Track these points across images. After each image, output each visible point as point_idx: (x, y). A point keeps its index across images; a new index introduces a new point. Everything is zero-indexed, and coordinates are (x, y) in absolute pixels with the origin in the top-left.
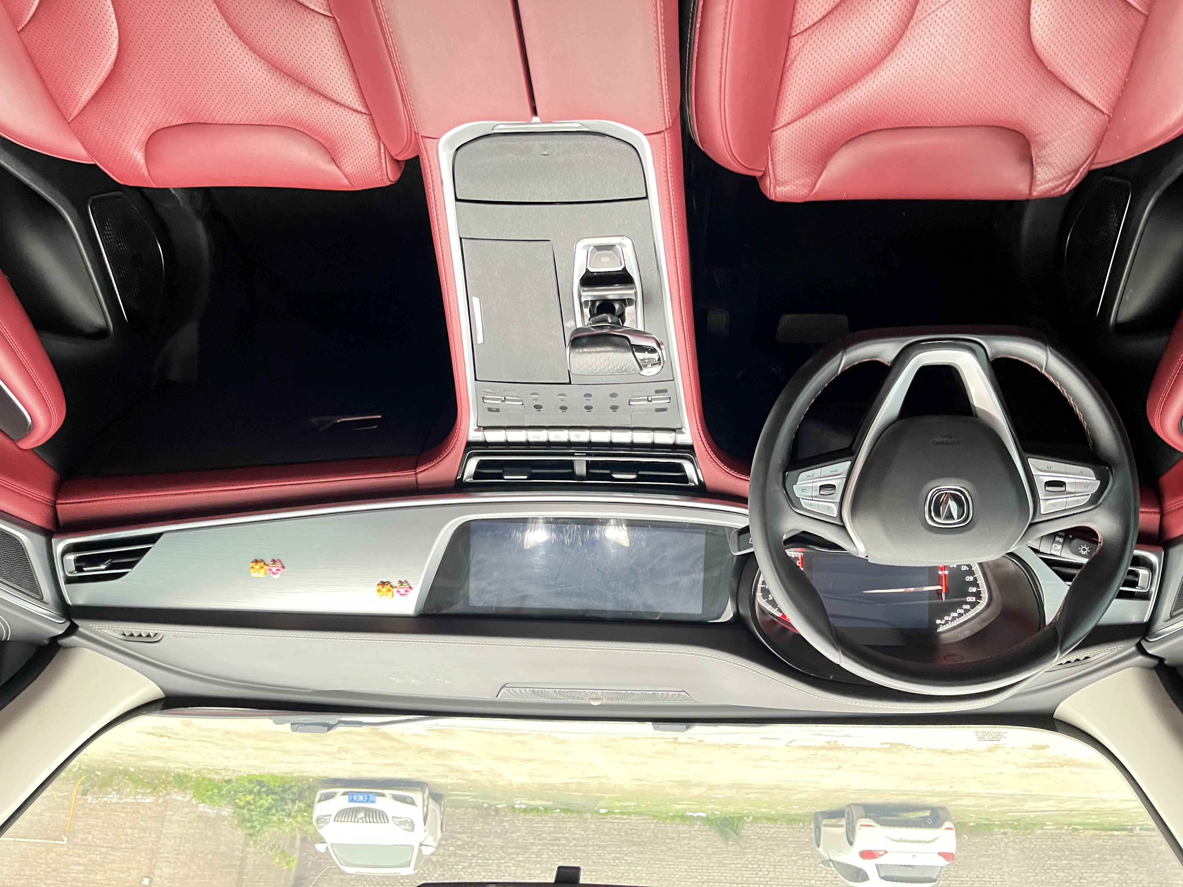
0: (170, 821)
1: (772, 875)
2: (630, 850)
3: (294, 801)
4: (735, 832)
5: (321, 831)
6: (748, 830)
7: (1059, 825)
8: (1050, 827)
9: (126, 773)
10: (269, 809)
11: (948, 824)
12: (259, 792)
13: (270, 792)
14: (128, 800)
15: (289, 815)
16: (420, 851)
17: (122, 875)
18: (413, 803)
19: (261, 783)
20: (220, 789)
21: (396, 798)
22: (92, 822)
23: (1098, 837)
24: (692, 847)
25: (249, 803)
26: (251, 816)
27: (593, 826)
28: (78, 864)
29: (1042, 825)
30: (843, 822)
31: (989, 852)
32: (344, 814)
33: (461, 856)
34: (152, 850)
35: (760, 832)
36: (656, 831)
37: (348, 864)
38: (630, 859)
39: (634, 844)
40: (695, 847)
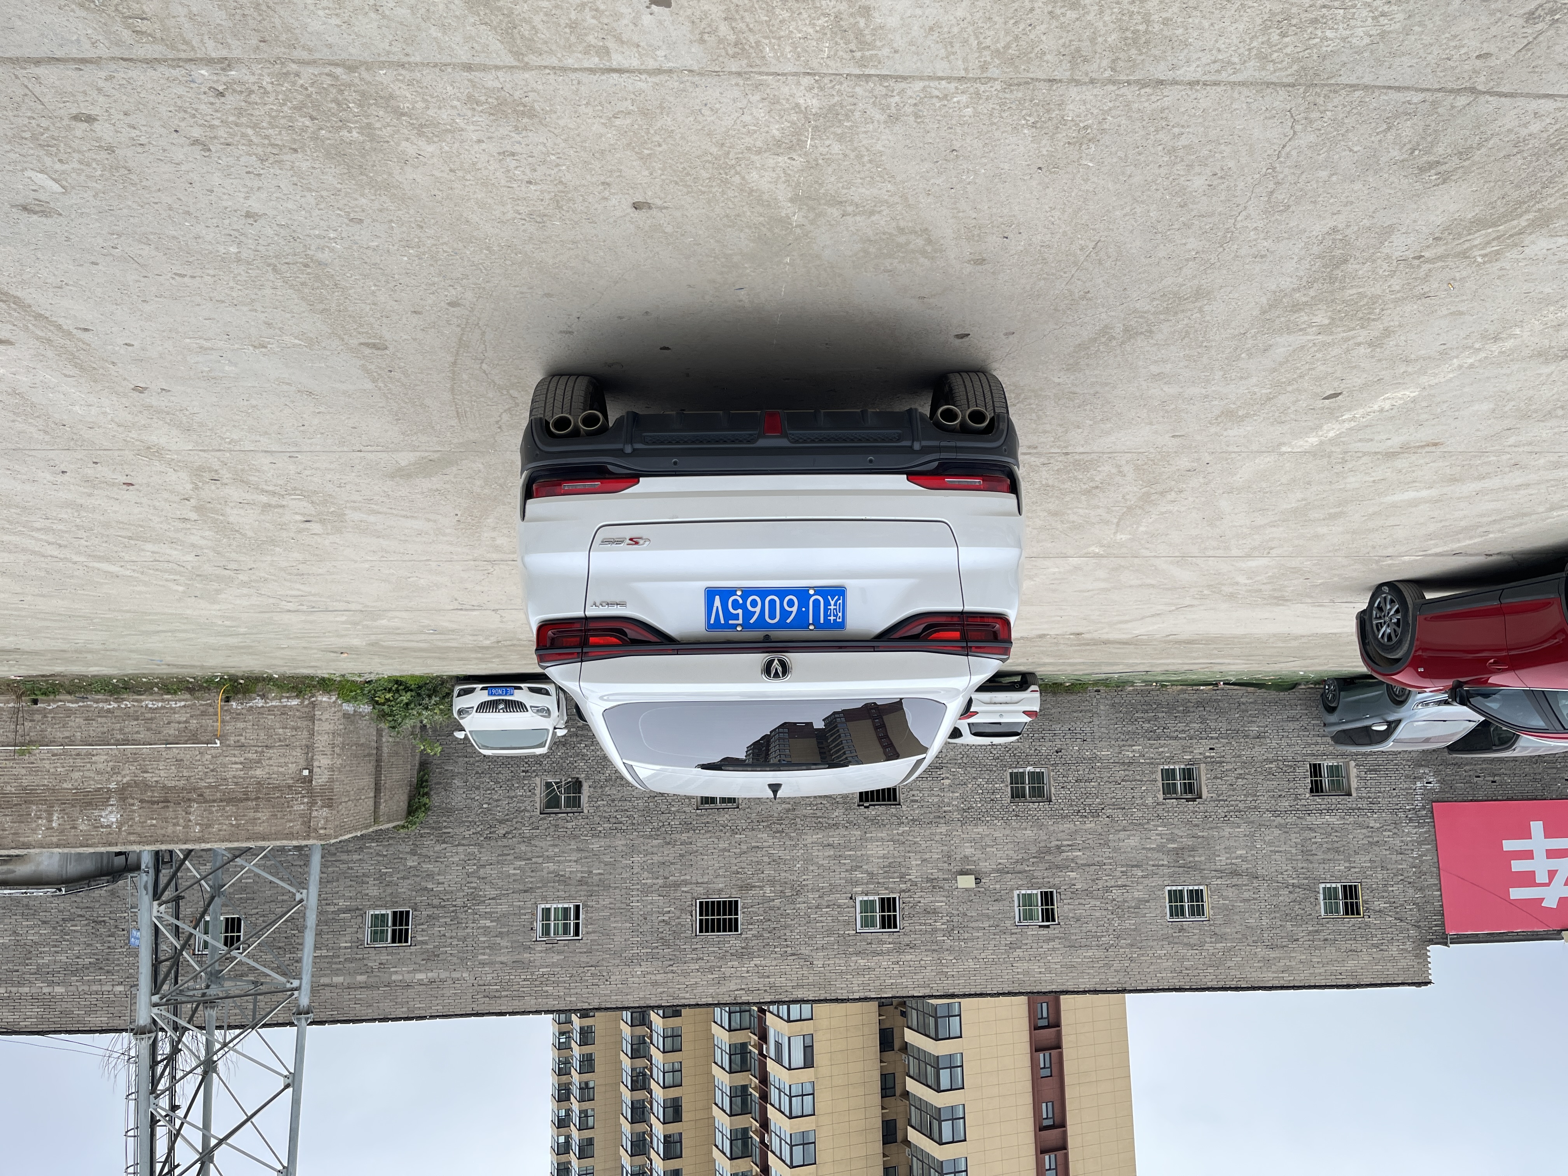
0: (320, 719)
3: (430, 697)
5: (461, 721)
7: (1148, 683)
8: (1139, 684)
9: (270, 679)
10: (407, 704)
11: (1033, 687)
12: (397, 690)
13: (407, 689)
14: (274, 704)
15: (427, 709)
16: (554, 734)
17: (281, 770)
18: (547, 693)
19: (398, 682)
20: (362, 689)
21: (532, 690)
22: (240, 725)
23: (1184, 692)
25: (388, 700)
26: (392, 711)
28: (236, 763)
29: (1132, 683)
31: (1082, 708)
32: (484, 707)
33: (582, 735)
34: (307, 746)
37: (487, 748)
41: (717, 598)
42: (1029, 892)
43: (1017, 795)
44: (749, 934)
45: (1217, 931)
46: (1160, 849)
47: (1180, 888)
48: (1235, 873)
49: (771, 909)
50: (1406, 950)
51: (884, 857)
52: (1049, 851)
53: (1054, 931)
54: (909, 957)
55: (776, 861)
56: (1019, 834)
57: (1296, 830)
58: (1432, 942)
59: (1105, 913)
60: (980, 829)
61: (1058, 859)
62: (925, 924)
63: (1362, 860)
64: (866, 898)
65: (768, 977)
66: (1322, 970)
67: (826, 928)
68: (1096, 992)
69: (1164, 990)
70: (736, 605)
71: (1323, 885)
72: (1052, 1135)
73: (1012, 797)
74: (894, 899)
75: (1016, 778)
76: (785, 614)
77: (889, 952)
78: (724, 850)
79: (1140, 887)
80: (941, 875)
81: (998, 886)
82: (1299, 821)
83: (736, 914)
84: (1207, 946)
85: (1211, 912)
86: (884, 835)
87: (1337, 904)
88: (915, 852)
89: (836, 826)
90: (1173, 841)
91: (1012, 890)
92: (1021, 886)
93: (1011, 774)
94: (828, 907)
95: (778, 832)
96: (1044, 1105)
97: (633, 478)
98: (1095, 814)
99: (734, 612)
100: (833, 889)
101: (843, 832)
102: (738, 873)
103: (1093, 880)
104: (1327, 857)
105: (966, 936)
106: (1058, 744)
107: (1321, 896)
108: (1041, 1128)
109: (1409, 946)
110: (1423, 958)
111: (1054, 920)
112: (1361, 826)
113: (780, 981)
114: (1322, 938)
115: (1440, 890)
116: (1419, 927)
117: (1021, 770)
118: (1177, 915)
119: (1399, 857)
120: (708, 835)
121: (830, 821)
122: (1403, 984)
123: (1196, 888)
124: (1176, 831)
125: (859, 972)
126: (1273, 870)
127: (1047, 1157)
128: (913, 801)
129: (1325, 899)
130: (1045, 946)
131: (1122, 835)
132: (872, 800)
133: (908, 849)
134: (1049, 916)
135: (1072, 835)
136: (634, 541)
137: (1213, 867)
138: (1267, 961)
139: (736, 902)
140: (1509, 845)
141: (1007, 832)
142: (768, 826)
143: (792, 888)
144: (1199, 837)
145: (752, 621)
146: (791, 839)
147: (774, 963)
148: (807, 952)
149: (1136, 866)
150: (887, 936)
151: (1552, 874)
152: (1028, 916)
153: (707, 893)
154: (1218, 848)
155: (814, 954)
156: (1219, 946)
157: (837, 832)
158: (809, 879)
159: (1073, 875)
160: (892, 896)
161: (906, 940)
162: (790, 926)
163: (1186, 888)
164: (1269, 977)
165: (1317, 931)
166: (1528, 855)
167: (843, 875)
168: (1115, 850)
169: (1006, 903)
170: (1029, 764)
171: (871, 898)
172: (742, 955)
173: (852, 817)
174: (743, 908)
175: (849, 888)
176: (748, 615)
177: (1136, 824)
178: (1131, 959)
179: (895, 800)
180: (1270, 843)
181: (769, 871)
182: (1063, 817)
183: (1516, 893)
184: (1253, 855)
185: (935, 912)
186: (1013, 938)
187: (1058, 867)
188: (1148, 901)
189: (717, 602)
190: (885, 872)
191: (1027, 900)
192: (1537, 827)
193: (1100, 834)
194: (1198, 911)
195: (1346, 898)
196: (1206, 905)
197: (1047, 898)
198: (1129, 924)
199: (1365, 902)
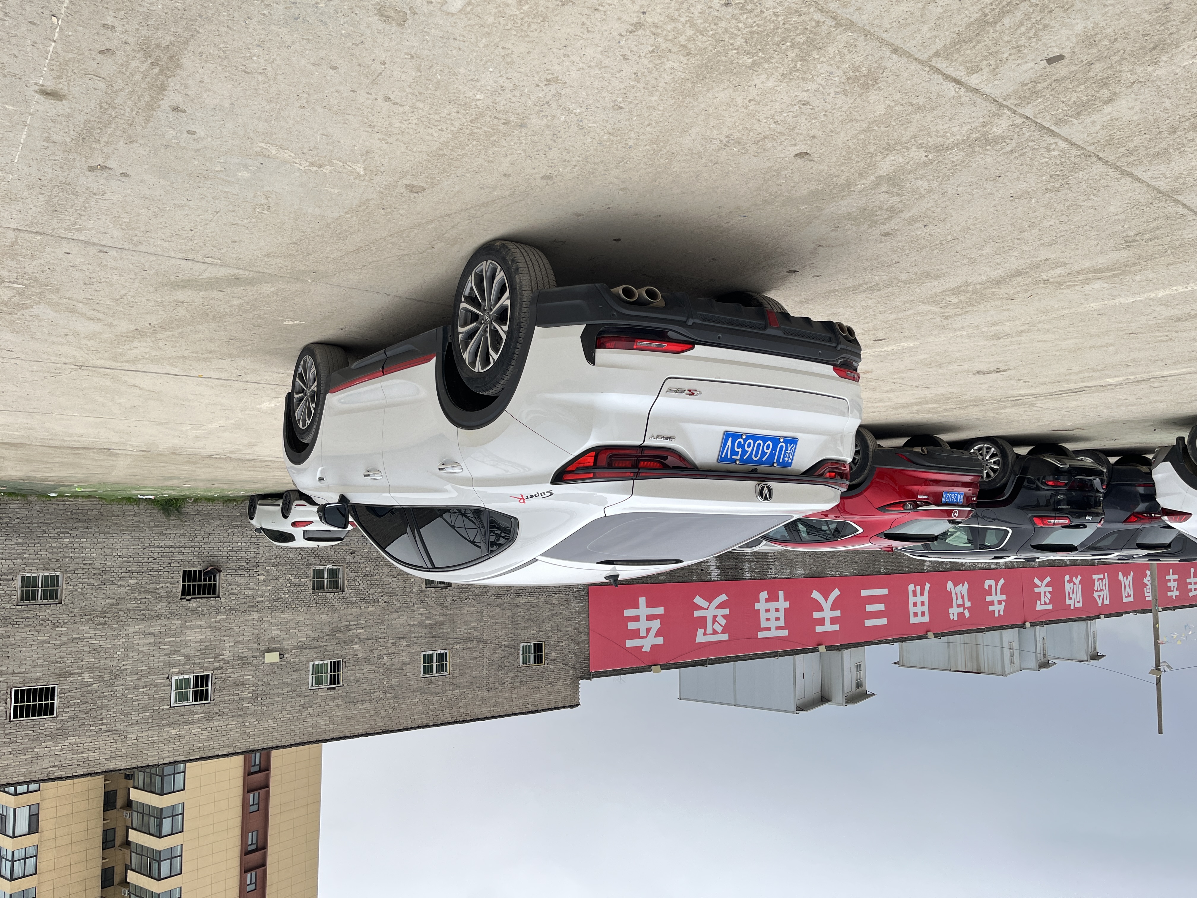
1: (206, 540)
2: (75, 526)
4: (177, 510)
6: (188, 508)
24: (136, 522)
27: (38, 507)
30: (280, 502)
35: (199, 509)
36: (101, 511)
38: (75, 533)
39: (80, 520)
40: (139, 522)
41: (730, 439)
42: (321, 662)
43: (317, 587)
44: (65, 717)
45: (454, 682)
46: (420, 625)
47: (431, 652)
48: (469, 640)
49: (88, 692)
50: (567, 684)
51: (201, 641)
52: (339, 630)
53: (339, 691)
54: (216, 723)
55: (96, 650)
56: (317, 618)
57: (509, 607)
58: (582, 678)
59: (377, 675)
60: (286, 615)
61: (346, 636)
62: (233, 695)
63: (547, 626)
64: (181, 677)
65: (82, 753)
66: (518, 703)
67: (141, 706)
68: (366, 735)
69: (415, 728)
70: (740, 446)
71: (522, 645)
72: (255, 857)
73: (314, 589)
74: (207, 676)
75: (318, 574)
76: (764, 454)
77: (199, 721)
78: (45, 642)
79: (404, 654)
80: (250, 654)
81: (297, 660)
82: (511, 601)
83: (53, 699)
84: (447, 693)
85: (451, 669)
86: (203, 623)
87: (530, 657)
88: (230, 636)
89: (159, 617)
90: (429, 618)
91: (308, 662)
92: (316, 658)
93: (314, 571)
94: (145, 687)
95: (101, 624)
96: (250, 834)
97: (690, 345)
98: (376, 601)
99: (737, 450)
100: (151, 671)
101: (164, 621)
102: (57, 662)
103: (371, 651)
104: (526, 625)
105: (268, 701)
106: (353, 547)
107: (521, 652)
108: (246, 852)
109: (569, 681)
110: (576, 688)
111: (339, 683)
112: (548, 603)
113: (92, 755)
114: (519, 680)
115: (589, 643)
116: (575, 668)
117: (322, 568)
118: (428, 672)
119: (568, 623)
120: (28, 629)
121: (153, 613)
122: (564, 707)
123: (442, 652)
124: (432, 611)
125: (170, 740)
126: (493, 635)
127: (249, 875)
128: (231, 594)
129: (523, 654)
130: (331, 703)
131: (394, 615)
132: (194, 594)
133: (223, 633)
134: (335, 680)
135: (358, 617)
136: (691, 392)
137: (455, 636)
138: (484, 700)
139: (53, 688)
140: (628, 613)
141: (308, 616)
142: (90, 619)
143: (111, 672)
144: (447, 615)
145: (745, 458)
146: (113, 630)
147: (89, 740)
148: (121, 728)
149: (403, 638)
150: (199, 708)
151: (648, 630)
152: (318, 681)
153: (24, 683)
154: (459, 622)
155: (128, 729)
156: (454, 692)
157: (159, 622)
158: (128, 665)
159: (356, 647)
160: (206, 673)
161: (216, 709)
162: (107, 706)
163: (436, 652)
164: (484, 711)
165: (516, 676)
166: (636, 619)
167: (162, 659)
168: (388, 627)
169: (303, 672)
170: (329, 563)
171: (186, 677)
172: (54, 736)
173: (174, 608)
174: (60, 693)
175: (166, 670)
176: (744, 452)
177: (405, 607)
178: (393, 708)
179: (214, 593)
180: (493, 617)
181: (89, 660)
182: (352, 603)
183: (630, 643)
184: (482, 626)
185: (243, 684)
186: (306, 700)
187: (345, 642)
188: (409, 664)
189: (729, 443)
190: (202, 654)
191: (320, 669)
192: (642, 601)
193: (379, 616)
194: (442, 668)
195: (535, 652)
196: (448, 663)
197: (335, 666)
198: (394, 681)
199: (546, 654)
